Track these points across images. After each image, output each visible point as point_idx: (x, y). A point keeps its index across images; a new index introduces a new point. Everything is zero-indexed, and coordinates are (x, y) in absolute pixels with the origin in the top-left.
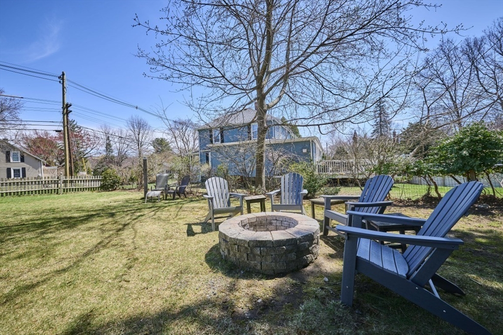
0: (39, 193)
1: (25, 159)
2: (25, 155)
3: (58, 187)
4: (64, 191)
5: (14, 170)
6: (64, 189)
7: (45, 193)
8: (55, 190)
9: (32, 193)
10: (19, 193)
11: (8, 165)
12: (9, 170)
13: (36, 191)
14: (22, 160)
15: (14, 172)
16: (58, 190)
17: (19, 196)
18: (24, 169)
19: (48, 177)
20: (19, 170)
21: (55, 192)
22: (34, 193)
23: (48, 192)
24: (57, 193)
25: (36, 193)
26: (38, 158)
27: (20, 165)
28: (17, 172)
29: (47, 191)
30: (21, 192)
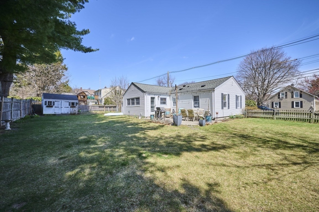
0: (297, 120)
1: (303, 96)
2: (302, 93)
3: (310, 117)
4: (315, 121)
5: (296, 102)
6: (315, 120)
7: (301, 121)
8: (308, 119)
9: (292, 120)
10: (285, 119)
11: (292, 100)
12: (293, 102)
13: (295, 119)
14: (301, 96)
15: (296, 104)
16: (310, 120)
17: (285, 120)
18: (301, 102)
19: (303, 111)
20: (299, 102)
21: (308, 121)
22: (293, 120)
23: (303, 121)
24: (310, 122)
25: (295, 120)
26: (311, 94)
27: (299, 100)
28: (297, 103)
29: (302, 119)
30: (286, 118)
